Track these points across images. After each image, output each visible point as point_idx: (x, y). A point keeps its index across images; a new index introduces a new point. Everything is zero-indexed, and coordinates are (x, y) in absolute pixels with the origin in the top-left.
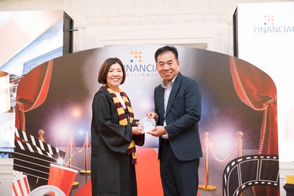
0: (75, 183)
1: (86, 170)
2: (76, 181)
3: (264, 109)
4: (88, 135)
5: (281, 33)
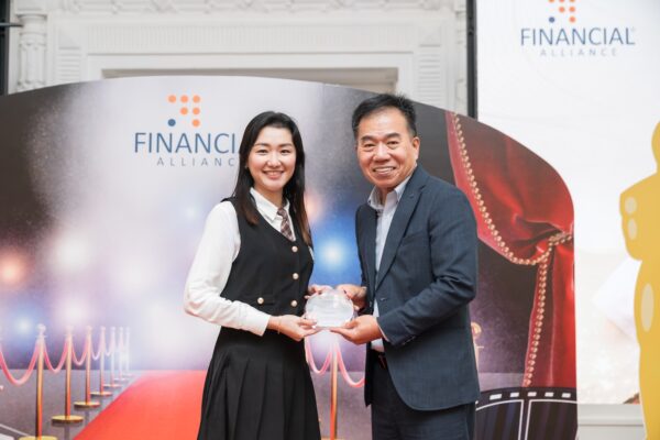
3: (539, 260)
4: (44, 334)
5: (594, 47)
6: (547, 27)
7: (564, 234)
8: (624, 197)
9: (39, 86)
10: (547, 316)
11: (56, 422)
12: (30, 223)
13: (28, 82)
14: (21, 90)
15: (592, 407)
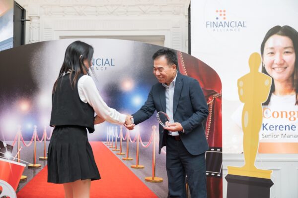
0: (23, 177)
1: (34, 164)
2: (23, 175)
3: (210, 103)
4: (37, 128)
5: (232, 28)
6: (216, 21)
7: (218, 94)
8: (239, 81)
9: (37, 42)
10: (212, 122)
11: (41, 159)
12: (31, 90)
13: (33, 41)
14: (30, 43)
15: (227, 155)
